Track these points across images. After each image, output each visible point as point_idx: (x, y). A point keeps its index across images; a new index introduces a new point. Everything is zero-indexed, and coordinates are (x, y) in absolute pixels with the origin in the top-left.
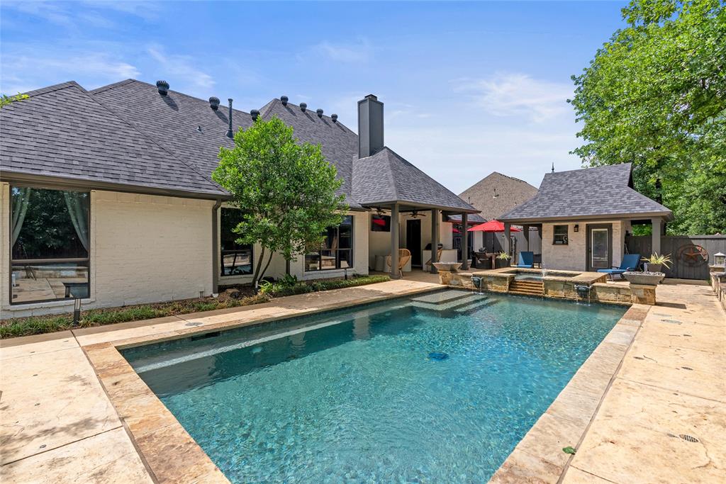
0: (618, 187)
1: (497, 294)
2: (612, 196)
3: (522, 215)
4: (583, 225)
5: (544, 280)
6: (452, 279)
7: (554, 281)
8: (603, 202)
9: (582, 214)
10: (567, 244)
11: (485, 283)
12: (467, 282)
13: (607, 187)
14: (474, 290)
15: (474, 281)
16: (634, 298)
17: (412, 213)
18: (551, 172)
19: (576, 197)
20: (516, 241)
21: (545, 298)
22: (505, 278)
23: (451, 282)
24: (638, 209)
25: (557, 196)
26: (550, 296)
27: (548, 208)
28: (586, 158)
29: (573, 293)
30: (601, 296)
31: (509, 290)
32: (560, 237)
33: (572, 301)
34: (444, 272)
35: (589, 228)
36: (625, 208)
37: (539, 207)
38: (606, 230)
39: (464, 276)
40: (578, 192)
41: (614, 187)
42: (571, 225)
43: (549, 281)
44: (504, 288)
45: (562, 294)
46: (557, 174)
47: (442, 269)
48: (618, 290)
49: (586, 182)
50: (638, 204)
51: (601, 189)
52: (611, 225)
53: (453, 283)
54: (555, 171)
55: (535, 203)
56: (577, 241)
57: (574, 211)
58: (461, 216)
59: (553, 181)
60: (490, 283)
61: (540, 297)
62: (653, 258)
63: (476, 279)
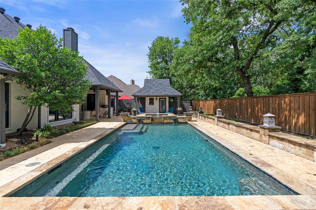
0: (168, 86)
1: (147, 123)
2: (167, 89)
3: (141, 94)
4: (158, 98)
5: (163, 117)
6: (128, 119)
7: (166, 117)
8: (165, 91)
9: (160, 94)
10: (154, 104)
11: (142, 120)
12: (135, 120)
13: (165, 86)
14: (138, 123)
15: (138, 119)
16: (187, 120)
17: (93, 90)
18: (146, 79)
19: (157, 88)
20: (131, 103)
21: (164, 123)
22: (150, 117)
23: (127, 121)
24: (175, 94)
25: (150, 88)
26: (165, 122)
27: (149, 92)
28: (151, 75)
29: (172, 120)
30: (180, 120)
31: (151, 121)
32: (152, 102)
33: (172, 123)
34: (124, 117)
35: (160, 99)
36: (172, 93)
37: (146, 91)
38: (164, 100)
39: (133, 118)
40: (157, 87)
41: (167, 86)
42: (155, 98)
43: (165, 117)
44: (150, 121)
45: (168, 121)
46: (149, 80)
47: (123, 115)
48: (184, 118)
49: (158, 84)
50: (174, 92)
51: (163, 86)
52: (166, 98)
53: (129, 121)
54: (148, 79)
55: (144, 90)
56: (157, 103)
57: (157, 93)
58: (116, 93)
59: (148, 82)
60: (144, 119)
61: (162, 123)
62: (178, 108)
63: (139, 119)
